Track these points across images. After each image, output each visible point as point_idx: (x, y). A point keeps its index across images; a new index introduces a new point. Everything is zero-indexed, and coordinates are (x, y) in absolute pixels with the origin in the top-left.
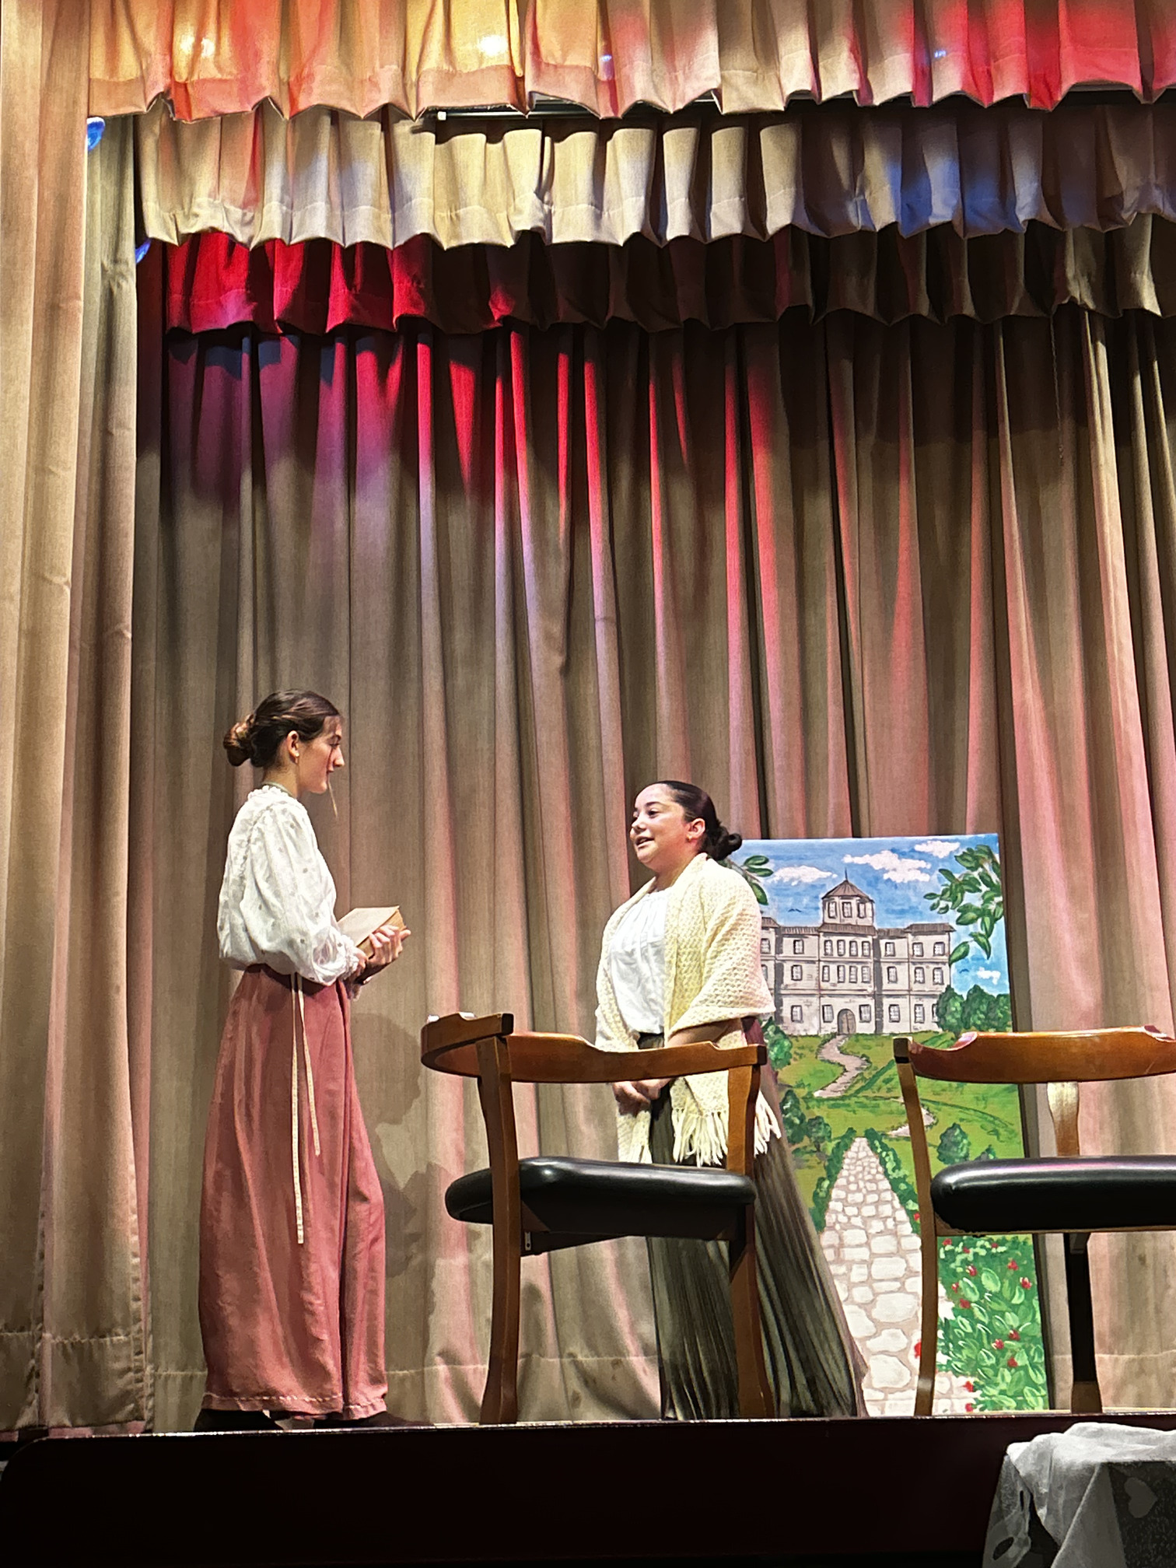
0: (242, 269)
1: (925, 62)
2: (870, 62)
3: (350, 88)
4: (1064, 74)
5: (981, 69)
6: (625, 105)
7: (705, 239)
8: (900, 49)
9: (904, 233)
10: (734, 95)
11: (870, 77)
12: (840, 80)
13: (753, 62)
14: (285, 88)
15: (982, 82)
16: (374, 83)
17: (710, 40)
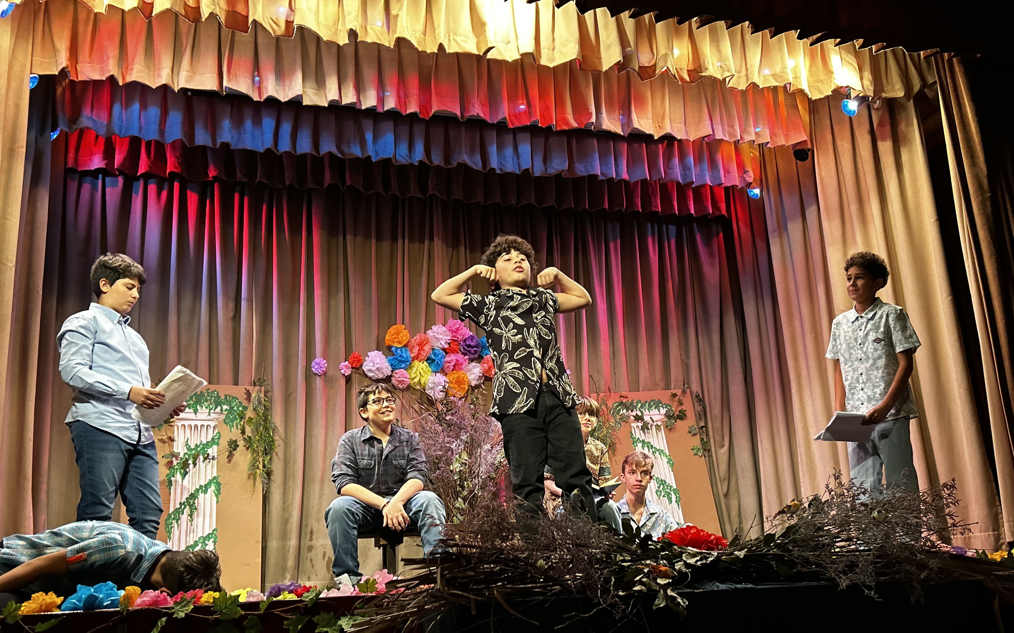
0: (102, 146)
1: (382, 95)
2: (361, 92)
3: (149, 76)
4: (433, 107)
5: (403, 100)
6: (264, 97)
7: (296, 153)
8: (372, 89)
9: (374, 160)
10: (308, 98)
11: (361, 98)
12: (349, 98)
13: (315, 86)
14: (121, 73)
15: (403, 106)
16: (160, 76)
17: (299, 75)
